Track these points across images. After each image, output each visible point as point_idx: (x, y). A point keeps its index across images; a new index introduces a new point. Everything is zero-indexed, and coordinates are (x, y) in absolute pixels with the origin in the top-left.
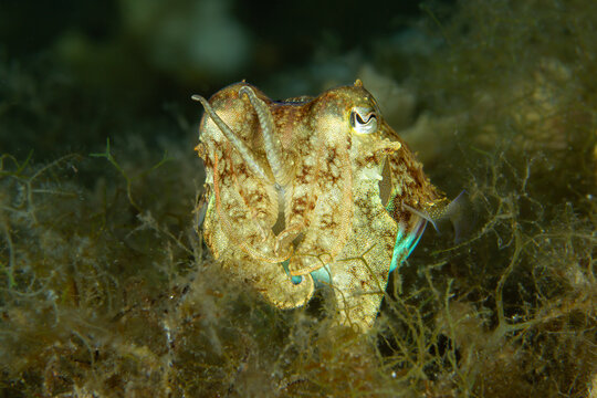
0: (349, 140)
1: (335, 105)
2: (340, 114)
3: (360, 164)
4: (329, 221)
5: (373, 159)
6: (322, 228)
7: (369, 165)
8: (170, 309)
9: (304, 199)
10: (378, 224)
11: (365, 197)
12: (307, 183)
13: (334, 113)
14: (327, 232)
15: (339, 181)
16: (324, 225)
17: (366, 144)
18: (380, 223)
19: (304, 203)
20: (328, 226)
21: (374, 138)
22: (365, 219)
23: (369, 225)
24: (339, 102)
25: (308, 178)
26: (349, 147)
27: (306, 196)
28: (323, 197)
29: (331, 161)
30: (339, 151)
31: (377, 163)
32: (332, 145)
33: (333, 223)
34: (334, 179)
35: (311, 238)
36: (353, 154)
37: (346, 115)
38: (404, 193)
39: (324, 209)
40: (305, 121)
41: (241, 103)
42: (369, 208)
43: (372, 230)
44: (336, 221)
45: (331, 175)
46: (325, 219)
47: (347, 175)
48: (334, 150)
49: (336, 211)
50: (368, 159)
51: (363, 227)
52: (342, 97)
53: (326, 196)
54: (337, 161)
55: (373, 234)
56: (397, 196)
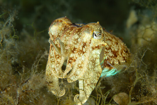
0: (91, 41)
1: (88, 29)
2: (89, 33)
3: (93, 49)
4: (80, 66)
5: (98, 47)
6: (78, 68)
7: (96, 49)
8: (19, 86)
9: (72, 58)
10: (96, 69)
11: (94, 59)
12: (74, 53)
13: (87, 32)
14: (79, 69)
15: (85, 54)
16: (78, 67)
17: (96, 43)
18: (97, 69)
19: (72, 60)
20: (79, 68)
21: (99, 41)
22: (93, 67)
23: (94, 69)
24: (90, 29)
25: (75, 52)
26: (90, 43)
27: (73, 57)
28: (79, 58)
29: (83, 47)
30: (87, 44)
31: (99, 49)
32: (85, 42)
33: (81, 67)
34: (83, 53)
35: (74, 71)
36: (91, 45)
37: (91, 33)
38: (108, 59)
39: (79, 62)
40: (78, 33)
41: (61, 24)
42: (95, 63)
43: (94, 70)
44: (82, 66)
45: (83, 51)
46: (79, 65)
47: (88, 52)
48: (85, 43)
49: (82, 63)
50: (96, 47)
51: (92, 69)
52: (91, 27)
53: (80, 58)
54: (85, 47)
55: (94, 72)
56: (105, 60)
